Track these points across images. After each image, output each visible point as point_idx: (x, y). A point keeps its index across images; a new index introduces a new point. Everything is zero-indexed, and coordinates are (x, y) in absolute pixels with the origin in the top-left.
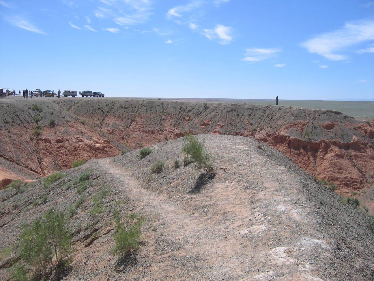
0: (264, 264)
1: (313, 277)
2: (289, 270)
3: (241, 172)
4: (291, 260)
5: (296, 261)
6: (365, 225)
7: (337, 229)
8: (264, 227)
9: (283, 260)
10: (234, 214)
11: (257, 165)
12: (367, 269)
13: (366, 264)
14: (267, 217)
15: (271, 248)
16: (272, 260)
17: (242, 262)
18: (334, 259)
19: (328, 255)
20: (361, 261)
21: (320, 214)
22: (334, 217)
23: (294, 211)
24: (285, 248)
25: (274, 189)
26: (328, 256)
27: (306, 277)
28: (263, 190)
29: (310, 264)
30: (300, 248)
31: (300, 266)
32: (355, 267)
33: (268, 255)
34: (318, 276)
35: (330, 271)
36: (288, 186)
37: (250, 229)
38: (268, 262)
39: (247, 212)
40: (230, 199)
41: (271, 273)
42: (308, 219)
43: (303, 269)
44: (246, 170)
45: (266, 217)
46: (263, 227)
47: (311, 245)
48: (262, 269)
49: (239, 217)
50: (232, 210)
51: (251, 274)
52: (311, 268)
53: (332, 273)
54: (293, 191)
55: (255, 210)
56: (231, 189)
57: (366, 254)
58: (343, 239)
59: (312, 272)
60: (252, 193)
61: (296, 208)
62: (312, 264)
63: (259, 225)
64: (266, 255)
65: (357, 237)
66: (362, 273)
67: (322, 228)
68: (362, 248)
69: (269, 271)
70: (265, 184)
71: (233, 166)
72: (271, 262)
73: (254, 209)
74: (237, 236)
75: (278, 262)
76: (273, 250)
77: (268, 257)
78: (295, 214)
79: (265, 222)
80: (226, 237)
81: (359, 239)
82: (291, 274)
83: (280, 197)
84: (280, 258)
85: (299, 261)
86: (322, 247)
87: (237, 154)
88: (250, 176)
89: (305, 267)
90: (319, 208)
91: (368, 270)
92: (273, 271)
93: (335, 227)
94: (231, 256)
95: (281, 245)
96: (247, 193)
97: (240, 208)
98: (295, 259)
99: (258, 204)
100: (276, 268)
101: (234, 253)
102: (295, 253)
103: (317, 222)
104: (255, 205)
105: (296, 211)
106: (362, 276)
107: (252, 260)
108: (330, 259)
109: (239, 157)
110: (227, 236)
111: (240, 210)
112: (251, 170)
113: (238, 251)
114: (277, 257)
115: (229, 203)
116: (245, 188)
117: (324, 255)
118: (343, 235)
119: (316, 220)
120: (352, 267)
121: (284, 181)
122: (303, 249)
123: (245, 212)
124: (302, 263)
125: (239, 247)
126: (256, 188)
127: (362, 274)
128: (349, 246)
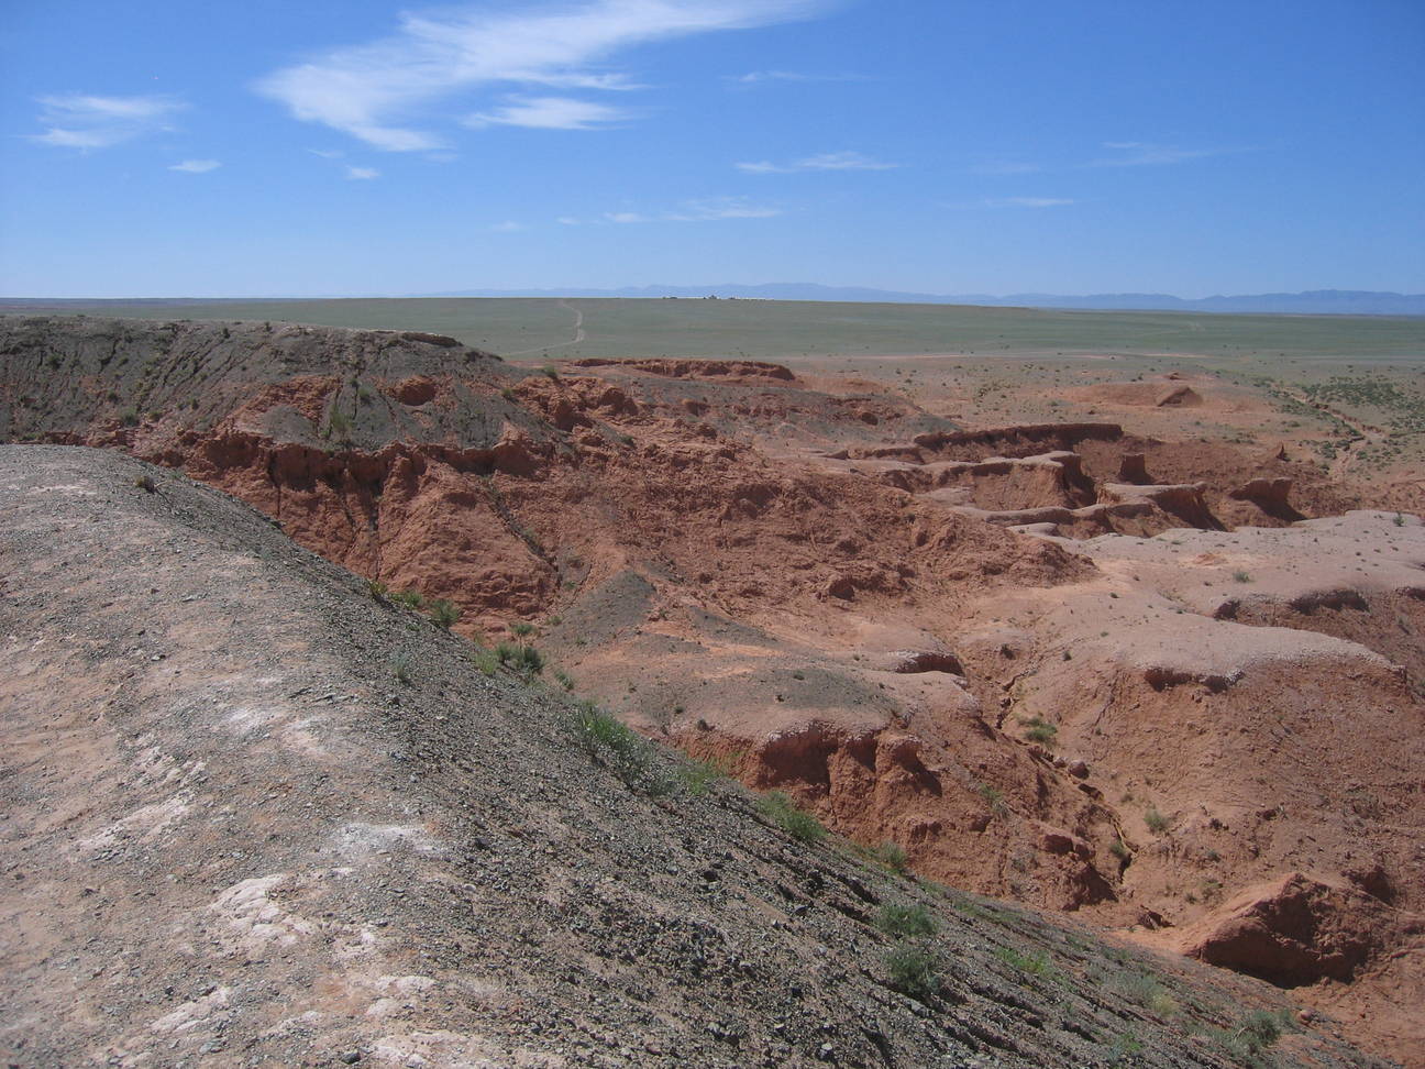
0: (190, 964)
1: (393, 978)
2: (298, 965)
3: (69, 593)
4: (302, 925)
5: (321, 927)
6: (566, 739)
7: (471, 771)
8: (182, 808)
9: (267, 930)
10: (48, 772)
11: (135, 555)
12: (587, 902)
13: (582, 885)
14: (189, 763)
15: (214, 892)
16: (223, 942)
17: (98, 970)
18: (468, 888)
19: (445, 877)
20: (564, 879)
21: (401, 723)
22: (454, 726)
23: (299, 723)
24: (274, 880)
25: (211, 647)
26: (445, 882)
27: (368, 983)
28: (167, 655)
29: (379, 925)
30: (335, 870)
31: (340, 942)
32: (547, 902)
33: (204, 922)
34: (413, 967)
35: (458, 939)
36: (268, 627)
37: (121, 825)
38: (208, 950)
39: (106, 756)
40: (28, 711)
41: (222, 994)
42: (357, 750)
43: (352, 952)
44: (94, 581)
45: (185, 766)
46: (178, 807)
47: (375, 851)
48: (183, 988)
49: (71, 781)
50: (38, 753)
51: (139, 1016)
52: (382, 941)
53: (464, 947)
54: (288, 647)
55: (141, 741)
56: (32, 669)
57: (578, 845)
58: (493, 806)
59: (388, 956)
60: (124, 672)
61: (305, 710)
62: (385, 925)
63: (160, 801)
64: (199, 924)
65: (542, 791)
66: (571, 921)
67: (413, 778)
68: (563, 827)
69: (213, 989)
70: (174, 632)
71: (35, 570)
72: (221, 949)
73: (137, 736)
74: (67, 865)
75: (248, 942)
76: (225, 895)
77: (208, 929)
78: (302, 737)
79: (182, 785)
80: (19, 877)
81: (551, 796)
82: (304, 982)
83: (238, 677)
84: (254, 924)
85: (335, 924)
86: (417, 852)
87: (48, 521)
88: (111, 604)
89: (359, 943)
90: (396, 701)
91: (590, 904)
92: (230, 984)
93: (460, 765)
94: (45, 954)
95: (254, 872)
96: (103, 674)
97: (72, 744)
98: (318, 917)
99: (150, 715)
100: (243, 969)
101: (56, 940)
102: (313, 895)
103: (393, 755)
104: (136, 722)
105: (306, 723)
106: (573, 931)
107: (139, 955)
108: (453, 892)
109: (58, 531)
110: (24, 871)
111: (72, 750)
112: (113, 578)
113: (78, 929)
114: (242, 923)
115: (23, 728)
116: (94, 657)
117: (430, 880)
118: (495, 789)
119: (386, 749)
120: (534, 907)
121: (252, 609)
122: (345, 870)
123: (95, 756)
124: (347, 927)
125: (81, 909)
126: (139, 652)
127: (574, 926)
128: (518, 827)
